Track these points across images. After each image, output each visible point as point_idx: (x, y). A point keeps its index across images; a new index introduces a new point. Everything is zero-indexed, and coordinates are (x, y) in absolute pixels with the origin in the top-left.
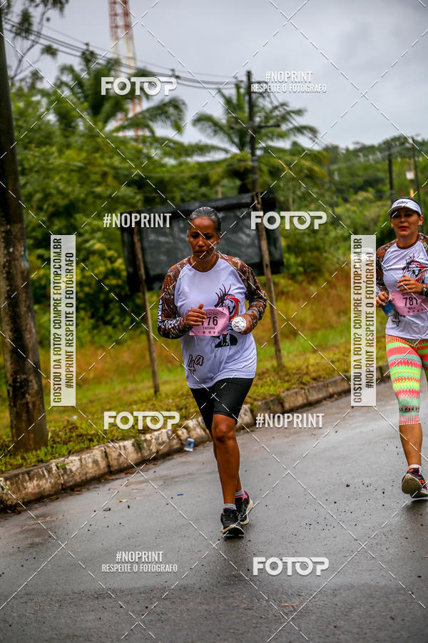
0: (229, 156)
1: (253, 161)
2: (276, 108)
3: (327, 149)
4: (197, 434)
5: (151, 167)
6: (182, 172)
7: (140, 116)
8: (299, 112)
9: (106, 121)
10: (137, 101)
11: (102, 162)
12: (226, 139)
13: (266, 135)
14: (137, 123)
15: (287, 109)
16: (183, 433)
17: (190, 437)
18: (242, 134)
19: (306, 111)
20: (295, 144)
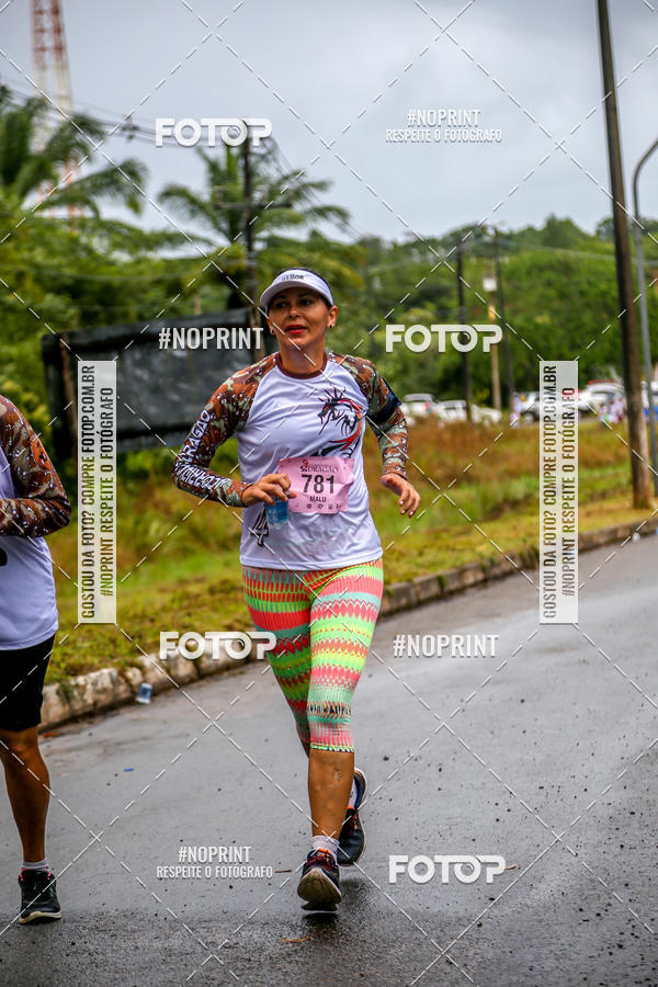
0: (212, 250)
1: (250, 258)
2: (286, 178)
3: (363, 243)
4: (157, 676)
5: (93, 265)
6: (141, 273)
7: (77, 187)
8: (321, 186)
9: (24, 194)
10: (72, 163)
11: (16, 256)
12: (209, 224)
13: (270, 220)
14: (71, 197)
15: (305, 180)
16: (135, 675)
17: (145, 682)
18: (233, 218)
19: (331, 183)
20: (314, 234)
